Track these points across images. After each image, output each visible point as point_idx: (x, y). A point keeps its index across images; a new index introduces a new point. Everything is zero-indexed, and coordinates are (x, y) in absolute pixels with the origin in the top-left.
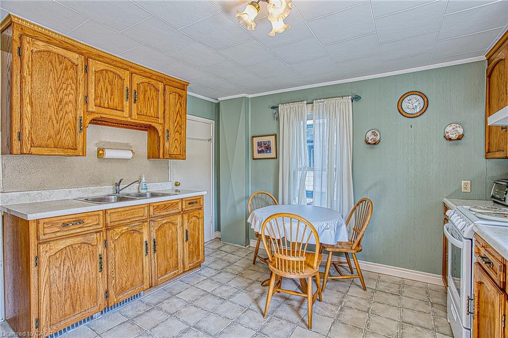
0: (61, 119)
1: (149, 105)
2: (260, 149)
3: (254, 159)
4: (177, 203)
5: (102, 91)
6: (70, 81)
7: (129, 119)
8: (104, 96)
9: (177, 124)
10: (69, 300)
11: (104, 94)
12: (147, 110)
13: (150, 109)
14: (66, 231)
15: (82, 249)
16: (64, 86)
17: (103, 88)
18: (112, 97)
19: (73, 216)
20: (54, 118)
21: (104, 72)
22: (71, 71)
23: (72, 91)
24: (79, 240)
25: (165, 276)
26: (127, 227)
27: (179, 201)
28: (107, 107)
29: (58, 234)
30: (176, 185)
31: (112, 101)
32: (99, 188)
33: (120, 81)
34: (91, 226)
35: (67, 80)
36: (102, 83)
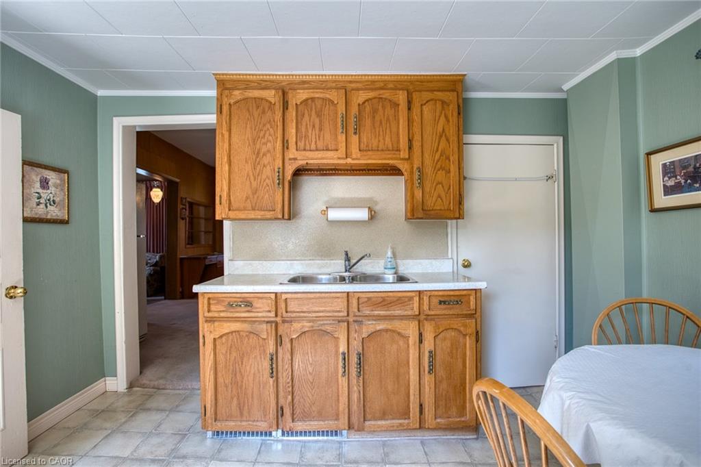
0: (258, 175)
1: (381, 133)
2: (671, 183)
3: (653, 210)
4: (411, 299)
5: (307, 128)
6: (268, 126)
7: (349, 161)
8: (310, 135)
9: (441, 155)
10: (235, 399)
11: (310, 132)
12: (379, 141)
13: (384, 139)
14: (232, 312)
15: (251, 340)
16: (262, 134)
17: (308, 123)
18: (322, 133)
19: (238, 295)
20: (251, 174)
21: (310, 101)
22: (269, 113)
23: (270, 138)
24: (246, 327)
25: (380, 423)
26: (311, 324)
27: (413, 294)
28: (314, 149)
29: (222, 314)
30: (465, 266)
31: (321, 138)
32: (327, 263)
33: (332, 108)
34: (261, 312)
35: (264, 125)
36: (306, 117)
